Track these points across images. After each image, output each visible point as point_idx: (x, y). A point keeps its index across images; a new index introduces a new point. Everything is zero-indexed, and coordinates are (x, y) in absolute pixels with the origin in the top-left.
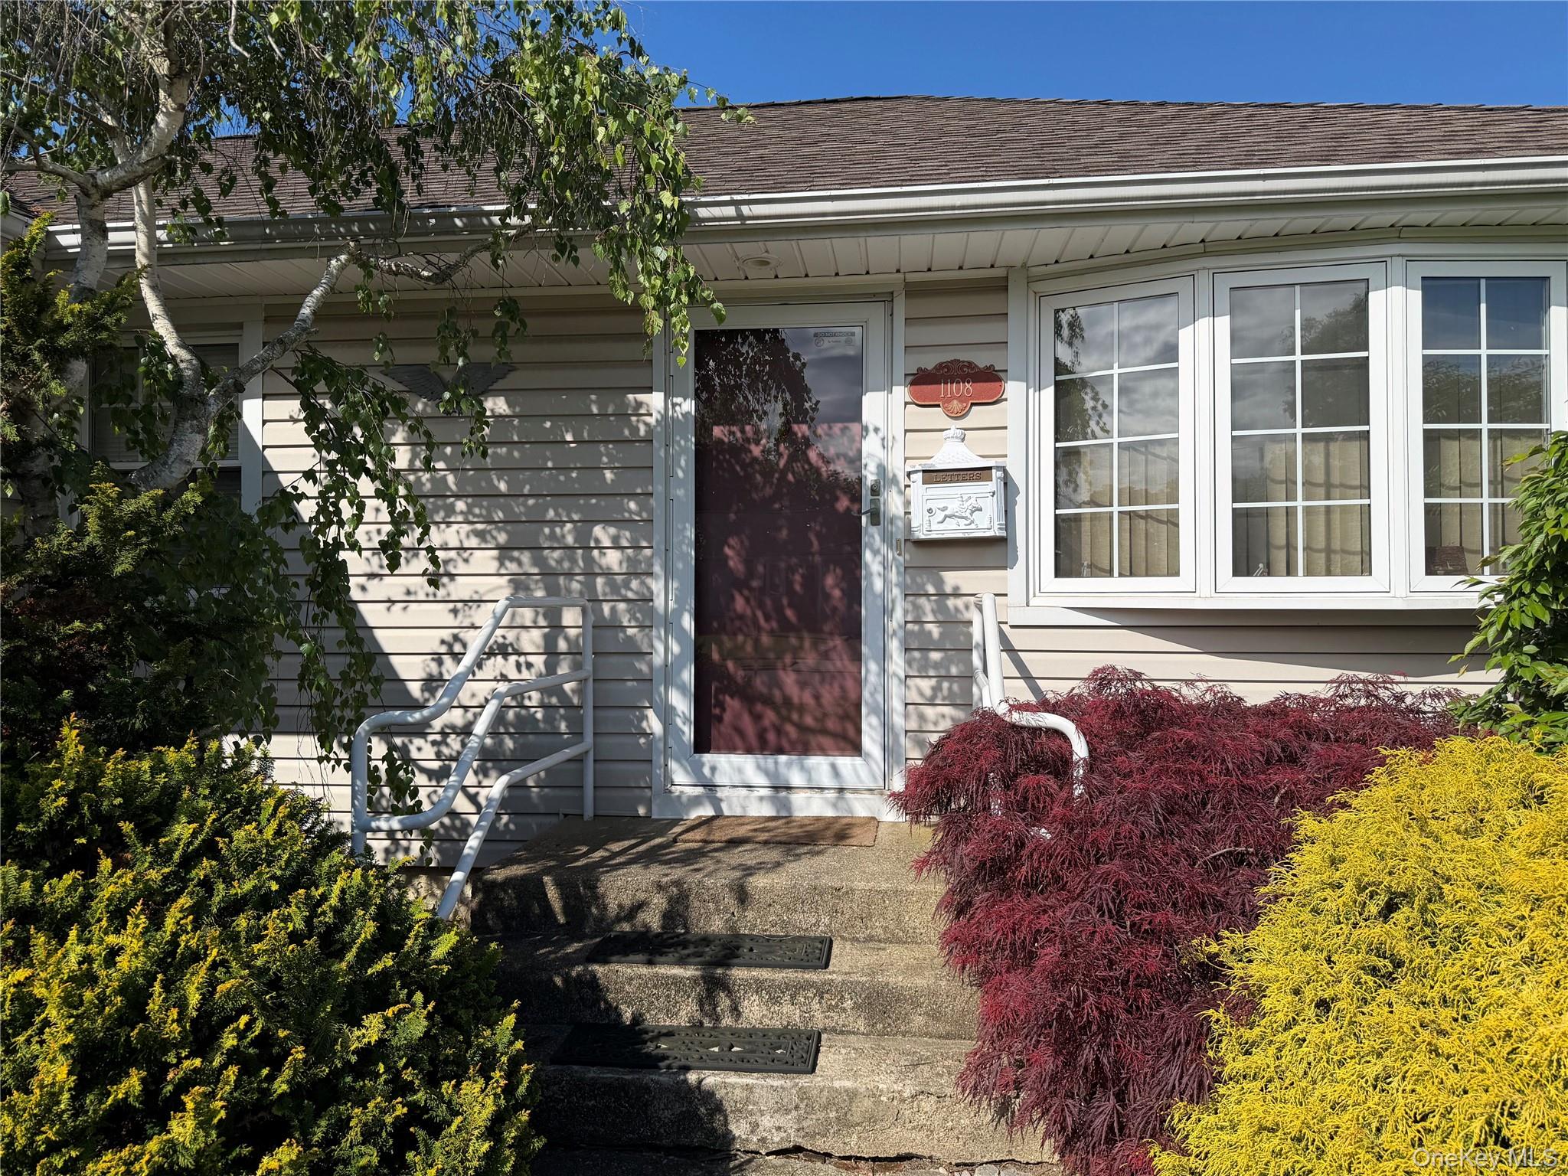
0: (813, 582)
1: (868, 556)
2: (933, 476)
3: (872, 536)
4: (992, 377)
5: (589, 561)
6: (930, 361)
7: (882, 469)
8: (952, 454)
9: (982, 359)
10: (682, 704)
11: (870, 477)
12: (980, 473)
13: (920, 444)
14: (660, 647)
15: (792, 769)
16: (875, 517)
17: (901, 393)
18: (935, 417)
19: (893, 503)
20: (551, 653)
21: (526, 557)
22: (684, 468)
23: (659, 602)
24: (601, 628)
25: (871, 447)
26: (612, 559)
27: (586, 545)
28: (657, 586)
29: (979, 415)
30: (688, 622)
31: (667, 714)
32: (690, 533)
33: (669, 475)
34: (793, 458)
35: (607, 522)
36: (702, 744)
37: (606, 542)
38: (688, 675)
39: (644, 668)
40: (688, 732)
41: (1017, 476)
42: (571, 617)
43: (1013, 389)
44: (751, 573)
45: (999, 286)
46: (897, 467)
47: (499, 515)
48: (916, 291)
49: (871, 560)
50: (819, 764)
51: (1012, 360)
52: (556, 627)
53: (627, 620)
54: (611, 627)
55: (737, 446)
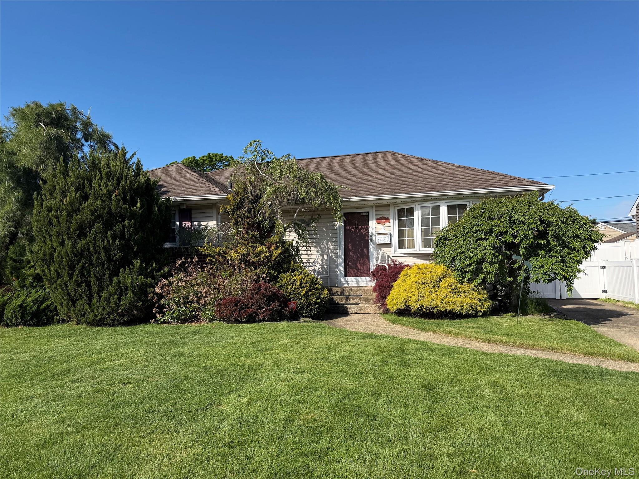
0: (362, 250)
2: (379, 234)
3: (371, 243)
4: (388, 219)
5: (328, 248)
6: (379, 217)
7: (372, 233)
8: (382, 231)
9: (387, 216)
10: (342, 269)
11: (370, 234)
12: (386, 234)
13: (377, 229)
14: (339, 260)
15: (359, 279)
16: (371, 240)
17: (375, 221)
18: (380, 225)
19: (374, 238)
20: (322, 262)
21: (318, 247)
22: (342, 233)
23: (339, 253)
24: (330, 258)
25: (370, 230)
26: (331, 247)
27: (327, 245)
28: (338, 251)
29: (386, 225)
30: (343, 257)
31: (340, 271)
32: (343, 243)
33: (340, 234)
34: (358, 231)
35: (330, 242)
36: (346, 275)
37: (330, 245)
38: (343, 264)
39: (336, 263)
40: (343, 273)
41: (392, 234)
42: (325, 256)
43: (391, 221)
44: (352, 249)
45: (389, 206)
46: (374, 233)
47: (314, 241)
48: (377, 206)
49: (371, 247)
50: (363, 278)
51: (391, 216)
52: (323, 258)
53: (334, 257)
54: (331, 258)
55: (350, 230)
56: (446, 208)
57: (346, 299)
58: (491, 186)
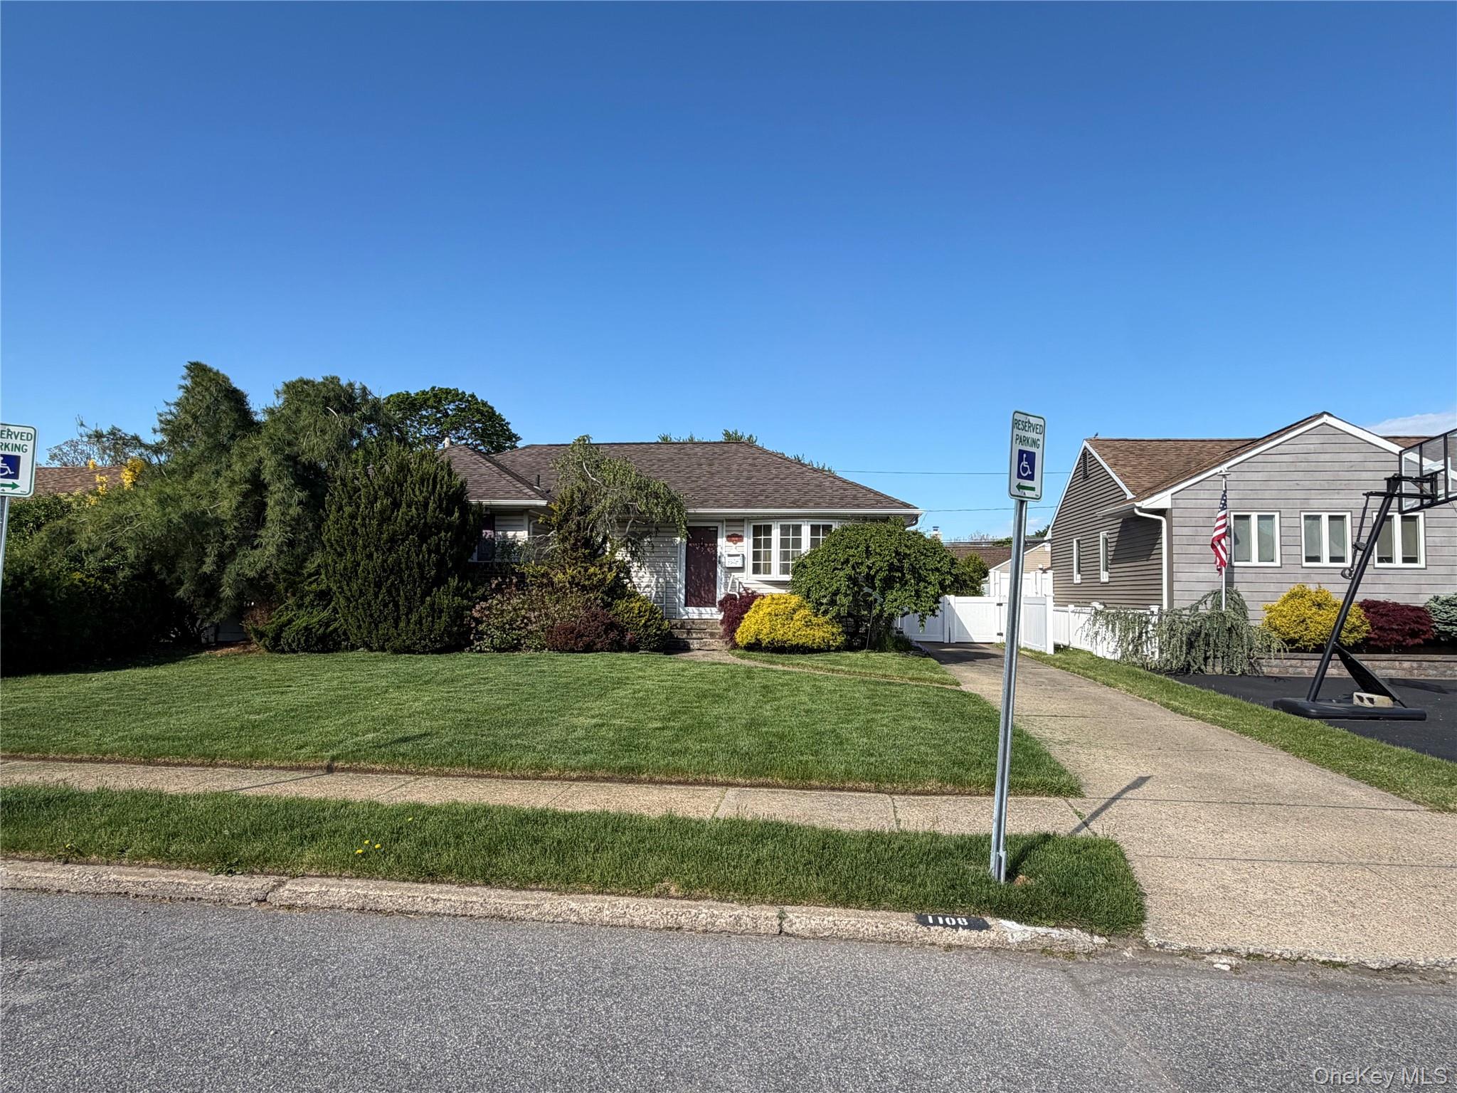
0: (708, 574)
2: (729, 555)
3: (719, 566)
4: (741, 537)
5: (665, 569)
6: (730, 534)
7: (721, 553)
8: (734, 551)
9: (740, 534)
10: (682, 597)
11: (719, 554)
12: (738, 555)
13: (728, 549)
14: (678, 586)
15: (702, 609)
16: (720, 562)
17: (725, 539)
18: (731, 544)
19: (723, 560)
20: (657, 587)
21: (653, 569)
22: (684, 551)
23: (678, 577)
24: (667, 582)
25: (719, 549)
26: (670, 569)
28: (678, 574)
29: (739, 544)
30: (684, 582)
31: (679, 599)
32: (684, 564)
33: (681, 553)
34: (705, 550)
35: (668, 562)
36: (686, 605)
37: (668, 566)
38: (683, 591)
39: (675, 590)
40: (683, 602)
41: (746, 556)
42: (661, 580)
43: (745, 539)
44: (696, 572)
45: (742, 520)
46: (724, 553)
48: (728, 520)
49: (719, 570)
50: (708, 609)
51: (745, 534)
52: (658, 582)
53: (672, 581)
54: (669, 582)
55: (694, 548)
56: (809, 527)
57: (688, 634)
58: (858, 506)
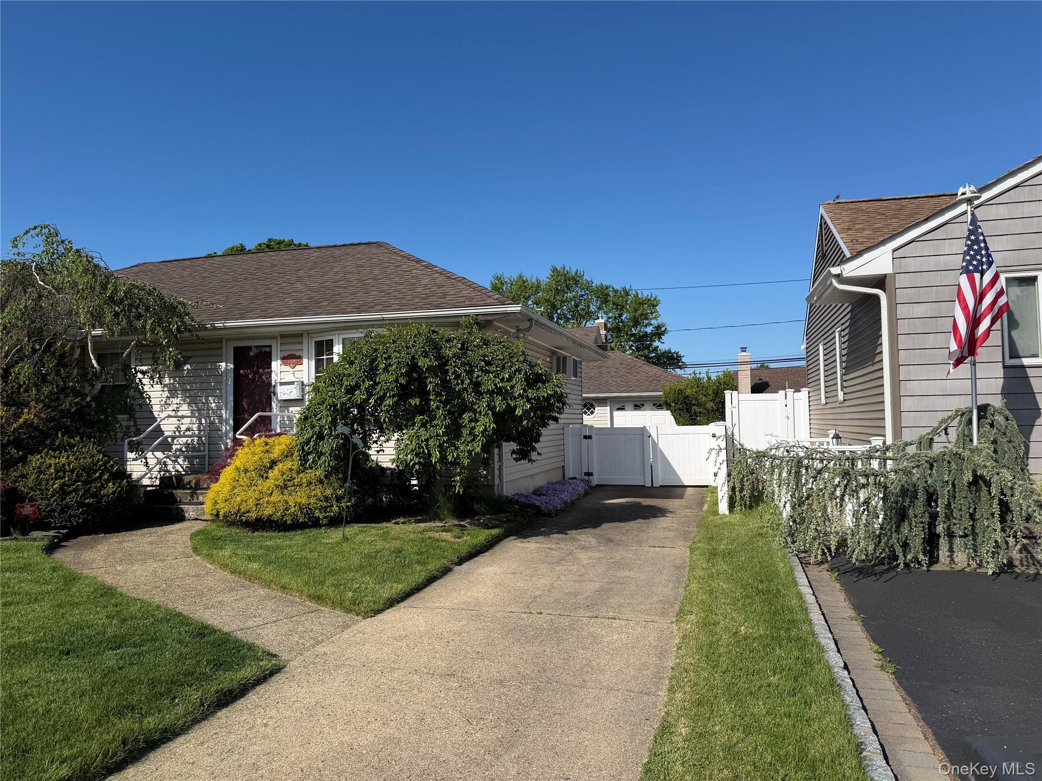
1: (273, 403)
2: (284, 384)
3: (274, 398)
4: (300, 358)
5: (208, 406)
6: (286, 354)
7: (275, 381)
8: (289, 378)
9: (298, 354)
10: (230, 442)
11: (273, 383)
13: (282, 375)
14: (224, 428)
16: (274, 394)
17: (279, 361)
18: (287, 368)
19: (276, 390)
20: (199, 430)
21: (194, 405)
22: (230, 382)
23: (224, 416)
24: (211, 423)
25: (273, 375)
26: (213, 405)
27: (207, 402)
28: (223, 412)
29: (298, 368)
30: (231, 422)
31: (226, 445)
32: (232, 398)
33: (227, 384)
34: (259, 378)
35: (212, 396)
37: (212, 402)
39: (220, 433)
41: (305, 383)
42: (203, 421)
43: (305, 361)
44: (249, 408)
45: (301, 335)
46: (278, 381)
47: (188, 395)
48: (283, 336)
49: (273, 405)
51: (305, 354)
52: (201, 423)
53: (217, 421)
55: (246, 376)
